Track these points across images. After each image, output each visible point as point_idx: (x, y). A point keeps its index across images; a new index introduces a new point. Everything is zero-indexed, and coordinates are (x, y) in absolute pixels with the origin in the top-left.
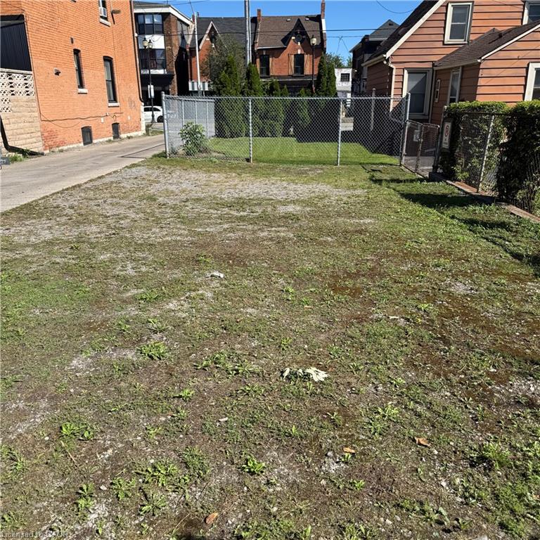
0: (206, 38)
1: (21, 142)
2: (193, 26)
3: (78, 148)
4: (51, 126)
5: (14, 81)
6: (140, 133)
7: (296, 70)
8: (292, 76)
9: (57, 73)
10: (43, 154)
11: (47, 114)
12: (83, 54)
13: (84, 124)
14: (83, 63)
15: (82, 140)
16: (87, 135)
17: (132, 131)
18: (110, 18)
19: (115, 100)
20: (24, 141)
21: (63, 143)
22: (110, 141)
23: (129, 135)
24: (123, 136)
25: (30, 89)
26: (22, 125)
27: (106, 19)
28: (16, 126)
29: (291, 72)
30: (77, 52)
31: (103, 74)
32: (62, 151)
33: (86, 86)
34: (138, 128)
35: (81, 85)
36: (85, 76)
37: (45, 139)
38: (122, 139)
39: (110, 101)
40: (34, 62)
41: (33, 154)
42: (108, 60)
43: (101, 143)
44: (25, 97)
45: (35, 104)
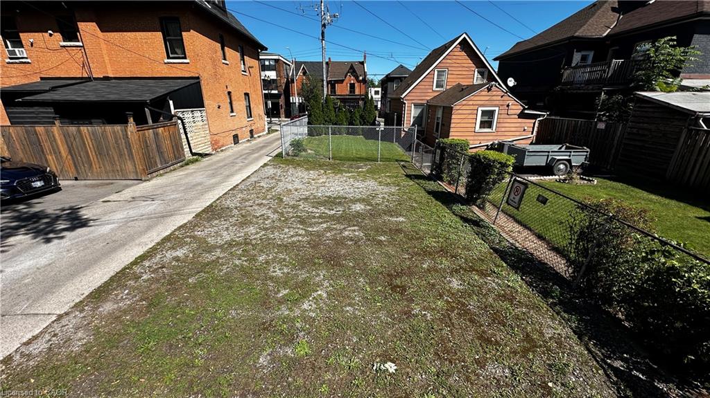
0: (300, 73)
1: (199, 149)
2: (293, 66)
3: (231, 147)
4: (216, 137)
5: (195, 115)
6: (265, 133)
7: (351, 92)
8: (349, 95)
9: (219, 108)
10: (211, 154)
11: (214, 131)
12: (232, 94)
13: (234, 133)
14: (233, 99)
15: (233, 142)
16: (236, 139)
17: (260, 132)
18: (247, 71)
19: (251, 117)
20: (201, 148)
21: (223, 146)
22: (248, 141)
23: (259, 135)
24: (255, 136)
25: (204, 118)
26: (200, 139)
27: (245, 72)
28: (196, 140)
29: (348, 93)
30: (229, 93)
31: (244, 103)
32: (222, 151)
33: (235, 111)
34: (264, 130)
35: (232, 111)
36: (234, 106)
37: (213, 145)
38: (255, 138)
39: (248, 118)
40: (206, 102)
41: (207, 155)
42: (247, 95)
43: (244, 142)
44: (201, 123)
45: (207, 126)
